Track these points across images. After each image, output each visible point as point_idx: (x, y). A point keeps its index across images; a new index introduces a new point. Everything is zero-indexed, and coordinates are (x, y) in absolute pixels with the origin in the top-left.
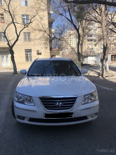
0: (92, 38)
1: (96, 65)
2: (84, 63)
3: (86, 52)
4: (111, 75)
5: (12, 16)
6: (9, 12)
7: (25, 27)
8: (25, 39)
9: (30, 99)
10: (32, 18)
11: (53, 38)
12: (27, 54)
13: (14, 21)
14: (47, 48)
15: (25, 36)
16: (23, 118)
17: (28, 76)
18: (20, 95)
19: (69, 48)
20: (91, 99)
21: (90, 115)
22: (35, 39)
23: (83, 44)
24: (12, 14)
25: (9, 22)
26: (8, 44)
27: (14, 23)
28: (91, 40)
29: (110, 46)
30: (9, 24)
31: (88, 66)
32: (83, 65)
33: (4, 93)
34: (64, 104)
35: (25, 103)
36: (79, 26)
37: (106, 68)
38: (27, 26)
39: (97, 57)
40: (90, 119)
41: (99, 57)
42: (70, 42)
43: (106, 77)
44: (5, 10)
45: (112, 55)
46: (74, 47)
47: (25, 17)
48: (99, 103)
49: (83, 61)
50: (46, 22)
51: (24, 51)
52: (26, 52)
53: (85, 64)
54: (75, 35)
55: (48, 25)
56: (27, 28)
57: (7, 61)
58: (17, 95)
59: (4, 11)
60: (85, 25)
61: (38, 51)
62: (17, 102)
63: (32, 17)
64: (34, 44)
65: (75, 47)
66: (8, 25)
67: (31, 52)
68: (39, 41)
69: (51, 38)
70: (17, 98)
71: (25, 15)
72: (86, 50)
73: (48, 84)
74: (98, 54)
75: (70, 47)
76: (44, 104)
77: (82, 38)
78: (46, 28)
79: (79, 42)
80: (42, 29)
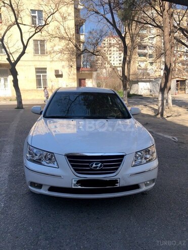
0: (146, 51)
1: (151, 97)
2: (131, 93)
3: (135, 74)
4: (176, 114)
5: (16, 12)
6: (11, 6)
7: (37, 31)
8: (36, 51)
9: (50, 157)
10: (49, 17)
11: (83, 51)
12: (38, 76)
13: (18, 21)
14: (71, 67)
15: (36, 45)
16: (40, 186)
17: (46, 118)
18: (35, 150)
19: (107, 66)
20: (146, 158)
21: (144, 182)
22: (52, 51)
23: (132, 62)
24: (15, 8)
25: (11, 22)
26: (9, 59)
27: (18, 24)
28: (145, 55)
29: (175, 65)
30: (11, 26)
31: (139, 98)
32: (130, 96)
33: (4, 141)
34: (105, 166)
35: (43, 163)
36: (126, 33)
37: (167, 102)
38: (40, 30)
39: (154, 83)
40: (143, 188)
41: (157, 83)
42: (110, 57)
43: (168, 117)
44: (3, 2)
45: (177, 81)
46: (115, 65)
47: (36, 14)
48: (157, 163)
49: (130, 89)
50: (71, 23)
51: (34, 71)
52: (37, 72)
53: (134, 95)
54: (118, 46)
55: (74, 29)
56: (39, 33)
57: (5, 87)
58: (30, 149)
59: (2, 4)
60: (136, 29)
61: (57, 71)
62: (30, 160)
63: (49, 15)
64: (51, 60)
65: (118, 65)
66: (8, 28)
67: (45, 72)
68: (60, 54)
69: (79, 50)
70: (30, 153)
71: (36, 10)
72: (135, 71)
73: (75, 131)
74: (155, 79)
75: (109, 66)
76: (73, 166)
77: (130, 51)
78: (72, 33)
79: (125, 59)
80: (65, 35)
